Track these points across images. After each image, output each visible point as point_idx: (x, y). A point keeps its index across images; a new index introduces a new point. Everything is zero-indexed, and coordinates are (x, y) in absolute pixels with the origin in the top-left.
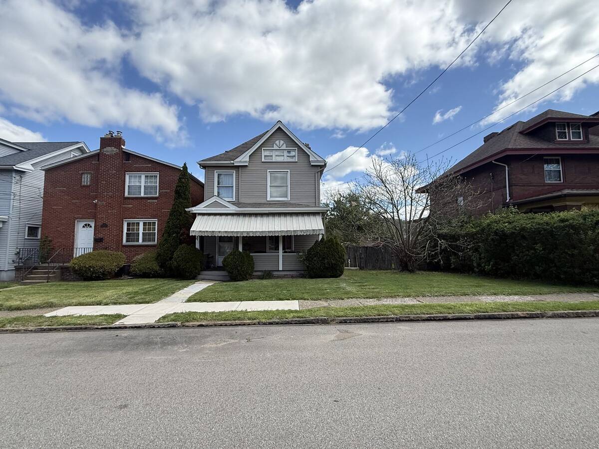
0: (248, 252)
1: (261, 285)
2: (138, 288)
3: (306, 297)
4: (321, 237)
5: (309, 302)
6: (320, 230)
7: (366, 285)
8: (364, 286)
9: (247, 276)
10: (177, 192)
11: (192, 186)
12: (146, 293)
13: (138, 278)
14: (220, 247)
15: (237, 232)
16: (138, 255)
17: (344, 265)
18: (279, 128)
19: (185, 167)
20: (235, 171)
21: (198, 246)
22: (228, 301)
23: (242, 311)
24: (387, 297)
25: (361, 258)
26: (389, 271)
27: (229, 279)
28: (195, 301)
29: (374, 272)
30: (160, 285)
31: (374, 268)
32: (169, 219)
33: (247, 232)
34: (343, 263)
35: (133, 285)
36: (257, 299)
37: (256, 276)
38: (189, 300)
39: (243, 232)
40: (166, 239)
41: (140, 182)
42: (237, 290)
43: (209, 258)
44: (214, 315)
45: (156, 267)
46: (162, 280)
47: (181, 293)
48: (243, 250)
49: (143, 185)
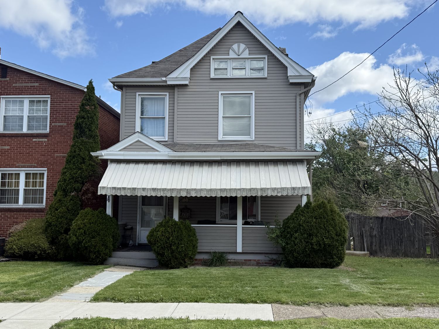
0: (187, 222)
1: (208, 276)
2: (18, 277)
3: (284, 300)
4: (304, 200)
5: (290, 308)
6: (304, 188)
7: (385, 283)
8: (381, 284)
9: (186, 260)
10: (78, 126)
11: (101, 117)
12: (29, 284)
13: (17, 260)
14: (143, 213)
15: (172, 190)
16: (17, 223)
17: (345, 248)
18: (239, 23)
19: (91, 87)
20: (168, 94)
21: (109, 211)
22: (157, 302)
23: (181, 319)
24: (423, 305)
25: (371, 236)
26: (421, 259)
27: (156, 264)
28: (105, 300)
29: (396, 260)
30: (50, 272)
31: (395, 254)
32: (66, 168)
33: (188, 190)
34: (342, 244)
35: (9, 271)
36: (203, 299)
37: (200, 260)
38: (96, 299)
39: (181, 189)
40: (60, 200)
41: (22, 110)
42: (171, 283)
43: (125, 230)
44: (137, 324)
45: (44, 243)
46: (53, 264)
47: (82, 287)
48: (180, 218)
49: (26, 114)
